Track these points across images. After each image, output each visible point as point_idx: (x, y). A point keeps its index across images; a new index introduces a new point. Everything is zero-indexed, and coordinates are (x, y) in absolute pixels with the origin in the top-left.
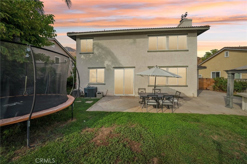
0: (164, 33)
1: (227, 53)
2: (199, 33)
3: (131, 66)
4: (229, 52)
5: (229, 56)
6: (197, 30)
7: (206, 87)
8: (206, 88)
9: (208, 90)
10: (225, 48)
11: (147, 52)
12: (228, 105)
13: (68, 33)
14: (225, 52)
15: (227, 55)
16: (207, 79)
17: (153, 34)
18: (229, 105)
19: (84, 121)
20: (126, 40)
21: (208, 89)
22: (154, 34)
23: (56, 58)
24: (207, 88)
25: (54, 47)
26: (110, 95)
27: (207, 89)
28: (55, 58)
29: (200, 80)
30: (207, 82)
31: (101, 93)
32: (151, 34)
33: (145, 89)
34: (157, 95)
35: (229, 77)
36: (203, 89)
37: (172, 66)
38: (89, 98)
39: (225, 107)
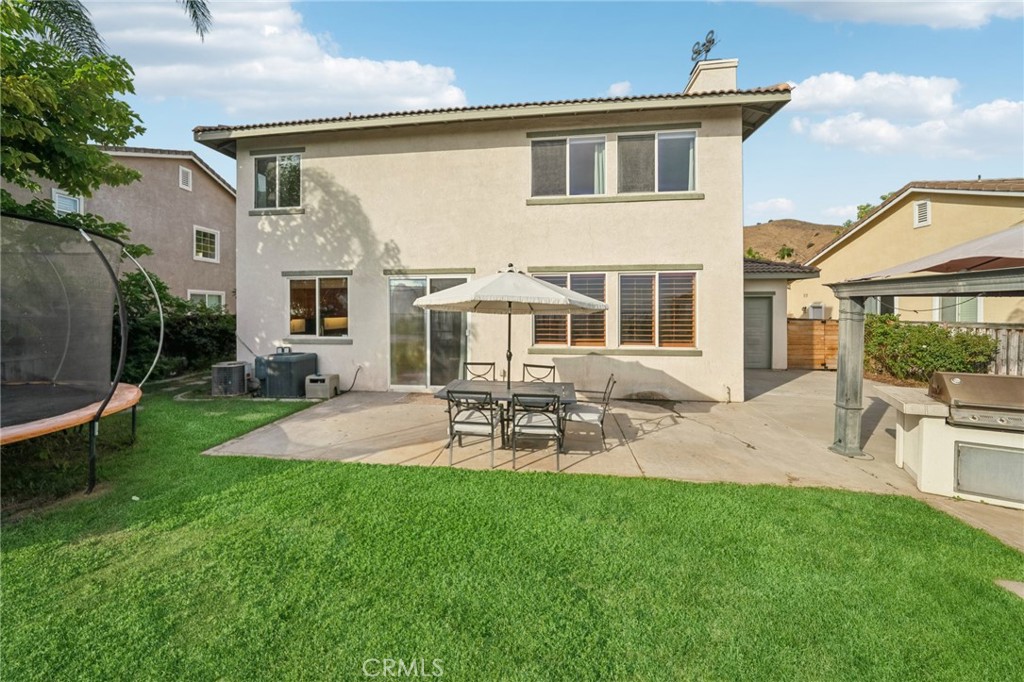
0: (596, 123)
1: (922, 207)
2: (753, 119)
3: (458, 267)
4: (929, 203)
5: (929, 222)
6: (739, 105)
7: (823, 357)
8: (824, 365)
9: (832, 370)
10: (914, 184)
11: (525, 205)
12: (840, 441)
13: (196, 131)
14: (914, 205)
15: (923, 217)
16: (828, 323)
17: (548, 126)
18: (845, 440)
19: (135, 498)
20: (434, 154)
21: (830, 367)
22: (554, 126)
23: (198, 232)
24: (827, 361)
25: (190, 189)
26: (373, 389)
27: (826, 369)
28: (195, 236)
29: (793, 328)
30: (826, 337)
31: (323, 381)
32: (543, 126)
33: (493, 364)
34: (486, 393)
35: (843, 316)
36: (808, 367)
37: (633, 264)
38: (274, 399)
39: (830, 449)
